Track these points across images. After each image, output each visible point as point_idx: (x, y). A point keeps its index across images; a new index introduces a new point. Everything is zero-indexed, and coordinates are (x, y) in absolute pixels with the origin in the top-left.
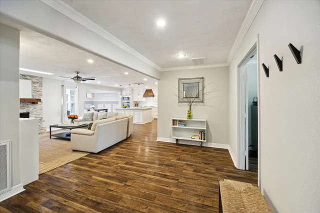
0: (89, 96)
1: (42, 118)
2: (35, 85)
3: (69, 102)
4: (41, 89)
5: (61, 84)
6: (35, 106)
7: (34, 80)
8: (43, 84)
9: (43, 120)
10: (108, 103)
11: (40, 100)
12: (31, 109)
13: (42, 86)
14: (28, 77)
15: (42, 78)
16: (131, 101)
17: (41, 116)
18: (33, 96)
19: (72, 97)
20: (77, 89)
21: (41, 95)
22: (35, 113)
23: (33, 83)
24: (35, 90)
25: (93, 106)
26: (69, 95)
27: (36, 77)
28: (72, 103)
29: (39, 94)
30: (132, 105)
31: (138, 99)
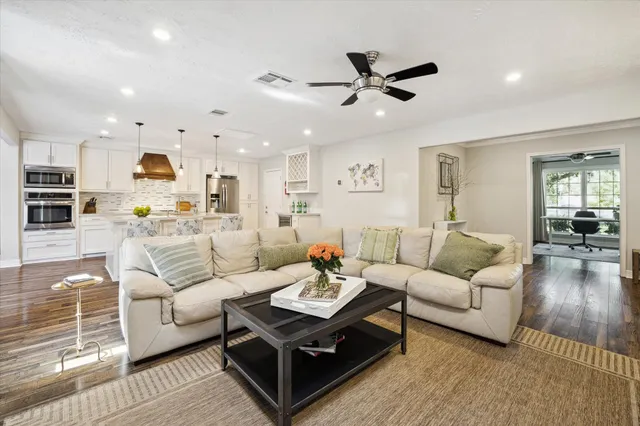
16: (77, 192)
30: (78, 205)
31: (107, 184)
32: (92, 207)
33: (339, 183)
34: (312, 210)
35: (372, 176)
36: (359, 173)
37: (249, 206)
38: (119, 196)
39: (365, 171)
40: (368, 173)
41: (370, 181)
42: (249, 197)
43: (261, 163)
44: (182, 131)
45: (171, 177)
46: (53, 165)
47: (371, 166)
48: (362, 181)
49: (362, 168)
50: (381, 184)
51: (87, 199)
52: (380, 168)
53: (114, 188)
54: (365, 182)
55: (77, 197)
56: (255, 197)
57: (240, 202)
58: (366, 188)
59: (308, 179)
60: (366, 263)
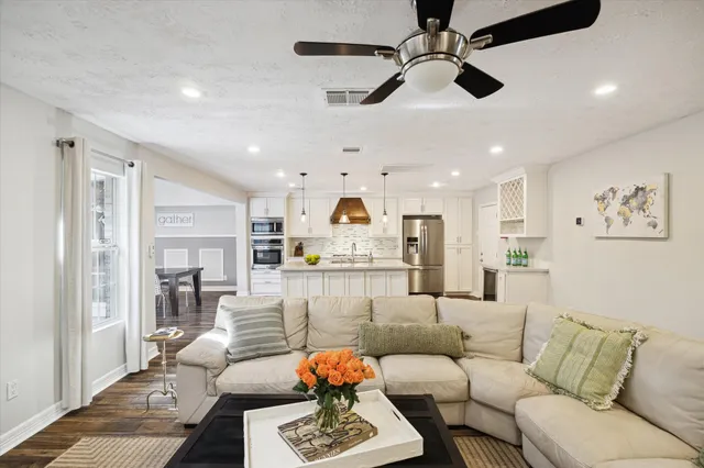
16: (285, 237)
20: (133, 172)
30: (286, 249)
31: (310, 230)
32: (299, 251)
33: (579, 221)
34: (538, 263)
35: (641, 208)
36: (615, 205)
37: (459, 251)
38: (321, 240)
39: (626, 201)
40: (634, 203)
41: (638, 219)
42: (459, 239)
43: (475, 196)
44: (344, 174)
45: (366, 220)
46: (270, 216)
47: (638, 189)
48: (621, 219)
49: (620, 195)
50: (661, 226)
51: (297, 243)
52: (661, 191)
53: (315, 233)
54: (626, 221)
55: (286, 243)
56: (467, 240)
57: (446, 247)
58: (630, 231)
59: (525, 217)
60: (542, 387)
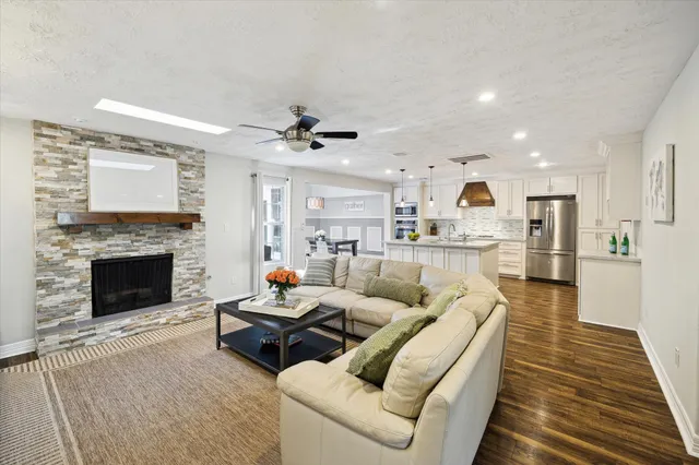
0: (313, 204)
1: (203, 270)
2: (186, 174)
3: (270, 221)
4: (201, 186)
5: (250, 172)
6: (187, 234)
7: (184, 158)
8: (207, 172)
9: (207, 274)
10: (355, 222)
11: (197, 217)
12: (177, 244)
13: (203, 176)
14: (169, 151)
15: (203, 151)
16: (419, 219)
17: (201, 265)
18: (181, 204)
19: (276, 209)
20: (288, 183)
21: (202, 202)
22: (186, 255)
23: (183, 167)
24: (186, 190)
25: (322, 232)
26: (269, 202)
27: (191, 149)
28: (278, 223)
29: (198, 200)
30: (421, 229)
31: (440, 213)
32: (434, 230)
35: (661, 187)
36: (654, 181)
37: (598, 235)
38: (451, 221)
39: (657, 177)
40: (659, 181)
42: (599, 222)
44: (431, 167)
45: (492, 203)
47: (660, 165)
48: (656, 199)
49: (656, 170)
50: (667, 205)
51: (431, 224)
52: (665, 168)
53: (445, 216)
55: (420, 224)
57: (579, 232)
